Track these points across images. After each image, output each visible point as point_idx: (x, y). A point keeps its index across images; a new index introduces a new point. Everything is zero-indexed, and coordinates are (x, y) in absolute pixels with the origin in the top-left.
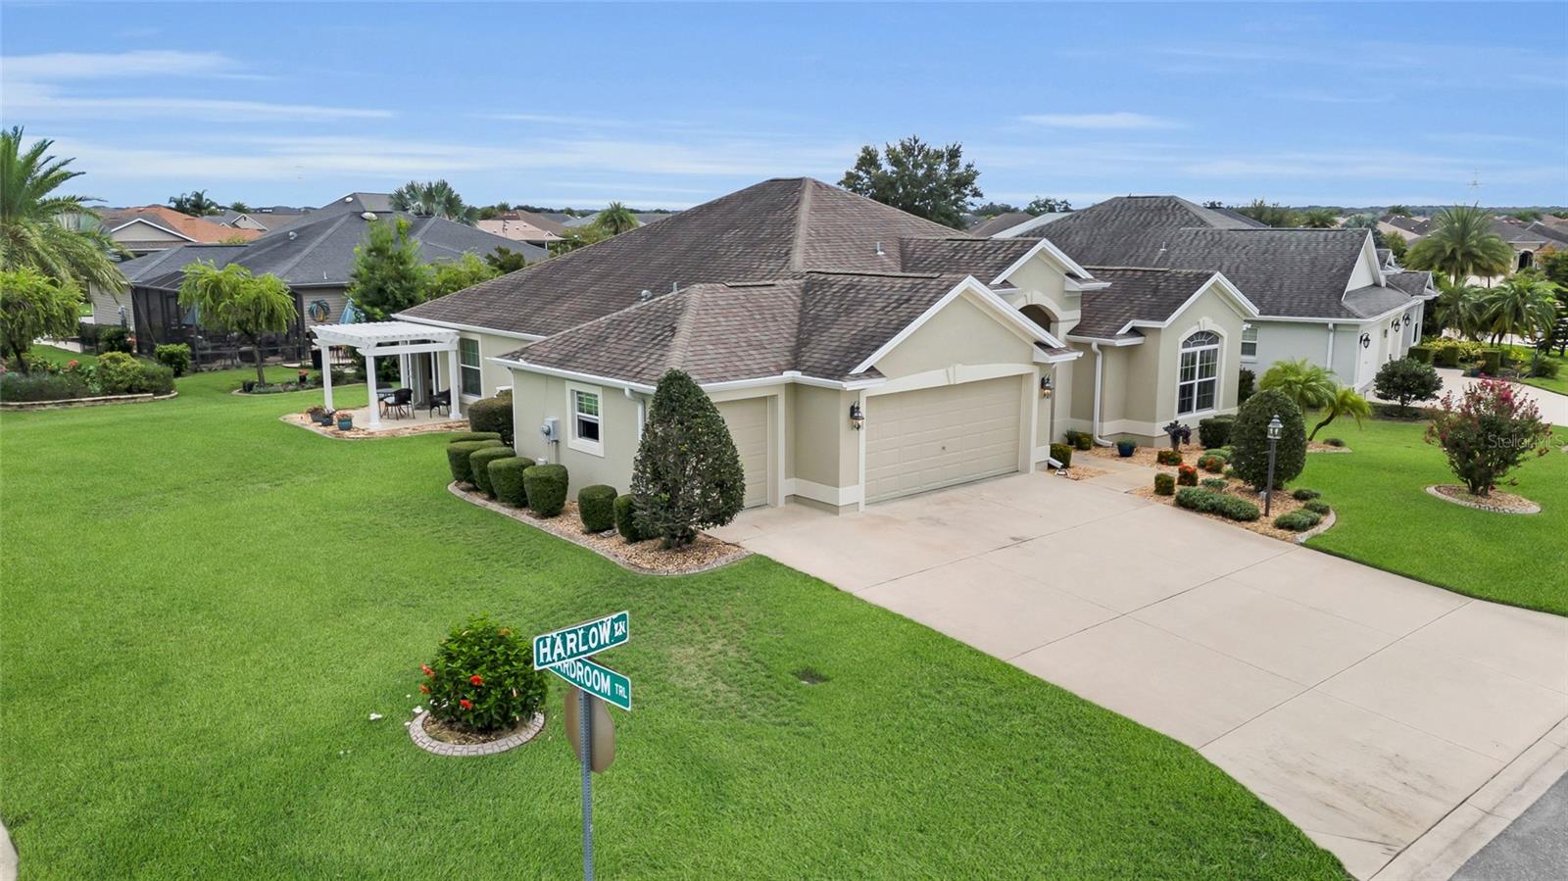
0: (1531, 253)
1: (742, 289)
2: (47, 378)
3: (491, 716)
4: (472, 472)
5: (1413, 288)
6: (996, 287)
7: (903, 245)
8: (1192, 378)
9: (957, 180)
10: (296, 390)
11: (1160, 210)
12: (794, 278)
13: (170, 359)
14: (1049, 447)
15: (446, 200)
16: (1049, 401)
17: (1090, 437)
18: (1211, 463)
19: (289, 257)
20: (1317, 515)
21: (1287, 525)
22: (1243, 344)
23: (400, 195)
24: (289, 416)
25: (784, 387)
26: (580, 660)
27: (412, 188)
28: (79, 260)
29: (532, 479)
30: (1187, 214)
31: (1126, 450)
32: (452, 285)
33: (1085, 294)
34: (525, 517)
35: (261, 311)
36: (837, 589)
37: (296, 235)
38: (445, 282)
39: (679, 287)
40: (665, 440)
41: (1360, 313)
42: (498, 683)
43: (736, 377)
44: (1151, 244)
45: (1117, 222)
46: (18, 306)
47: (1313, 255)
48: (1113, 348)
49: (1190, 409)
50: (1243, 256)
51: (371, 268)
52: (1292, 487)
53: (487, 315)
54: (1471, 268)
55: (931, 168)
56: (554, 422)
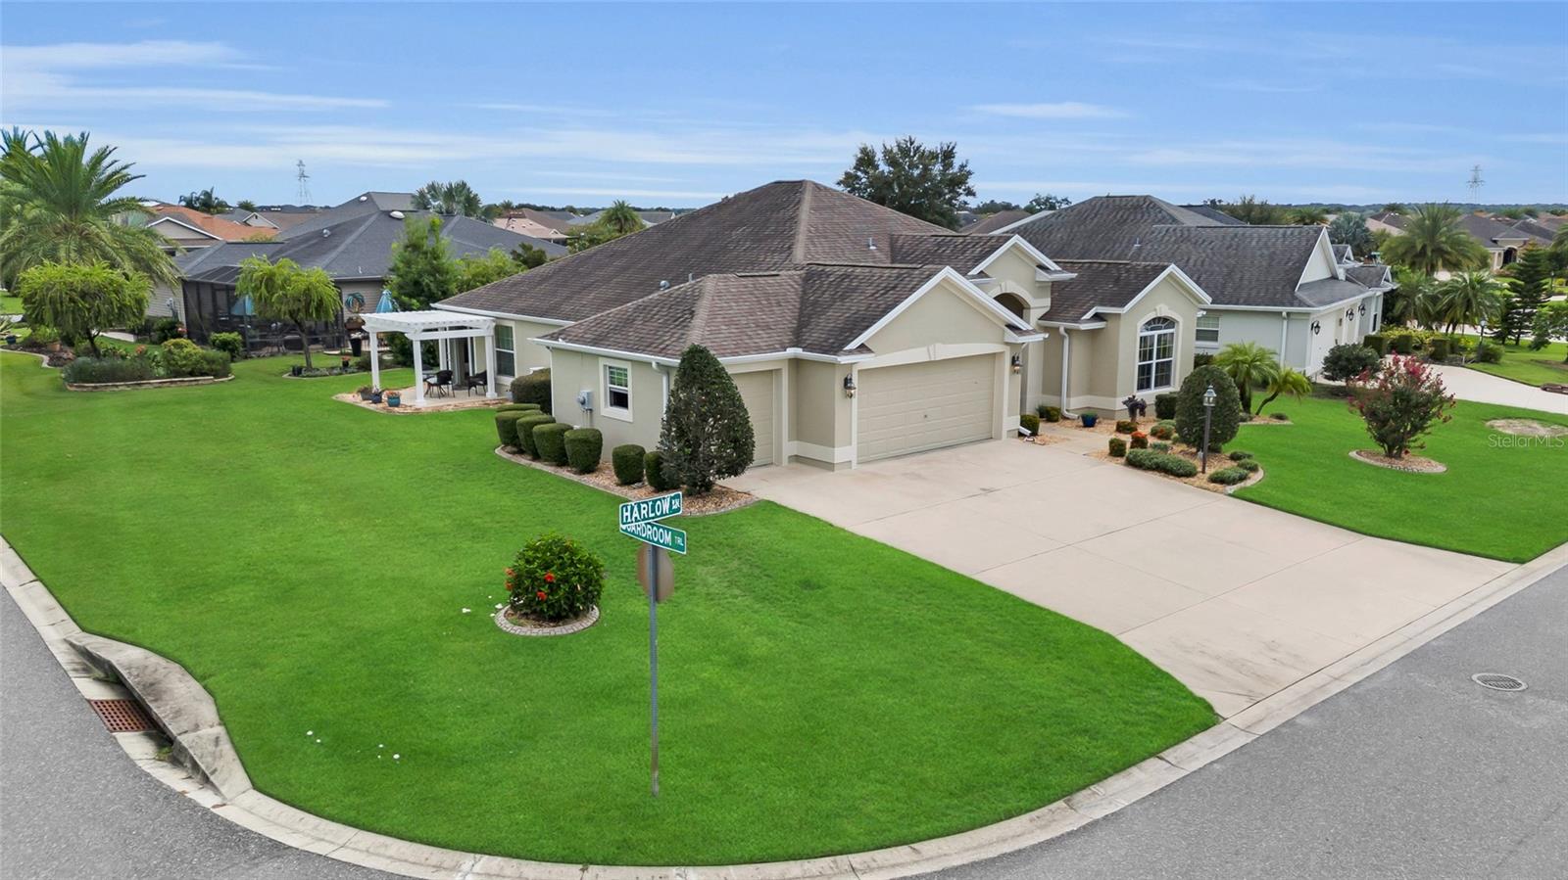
0: (1515, 250)
1: (751, 279)
2: (120, 362)
3: (561, 606)
4: (518, 437)
5: (1371, 281)
6: (973, 277)
7: (893, 241)
8: (1151, 358)
9: (951, 180)
10: (341, 374)
11: (1135, 208)
12: (795, 269)
13: (224, 345)
14: (1019, 417)
15: (466, 199)
16: (1020, 376)
17: (1058, 411)
18: (1162, 431)
19: (324, 254)
20: (1246, 471)
21: (1219, 480)
22: (1197, 331)
23: (422, 194)
24: (339, 395)
25: (787, 363)
26: (649, 523)
27: (432, 188)
28: (140, 256)
29: (571, 440)
30: (1160, 212)
31: (1089, 421)
32: (481, 279)
33: (1054, 283)
34: (566, 473)
35: (310, 302)
36: (831, 525)
37: (329, 233)
38: (474, 276)
39: (693, 278)
40: (688, 404)
41: (1311, 302)
42: (566, 580)
43: (747, 352)
44: (1126, 240)
45: (1096, 220)
46: (94, 296)
47: (1272, 250)
48: (1078, 331)
49: (1148, 386)
50: (1209, 251)
51: (408, 263)
52: (1228, 449)
53: (521, 304)
54: (1440, 263)
55: (926, 169)
56: (588, 394)
